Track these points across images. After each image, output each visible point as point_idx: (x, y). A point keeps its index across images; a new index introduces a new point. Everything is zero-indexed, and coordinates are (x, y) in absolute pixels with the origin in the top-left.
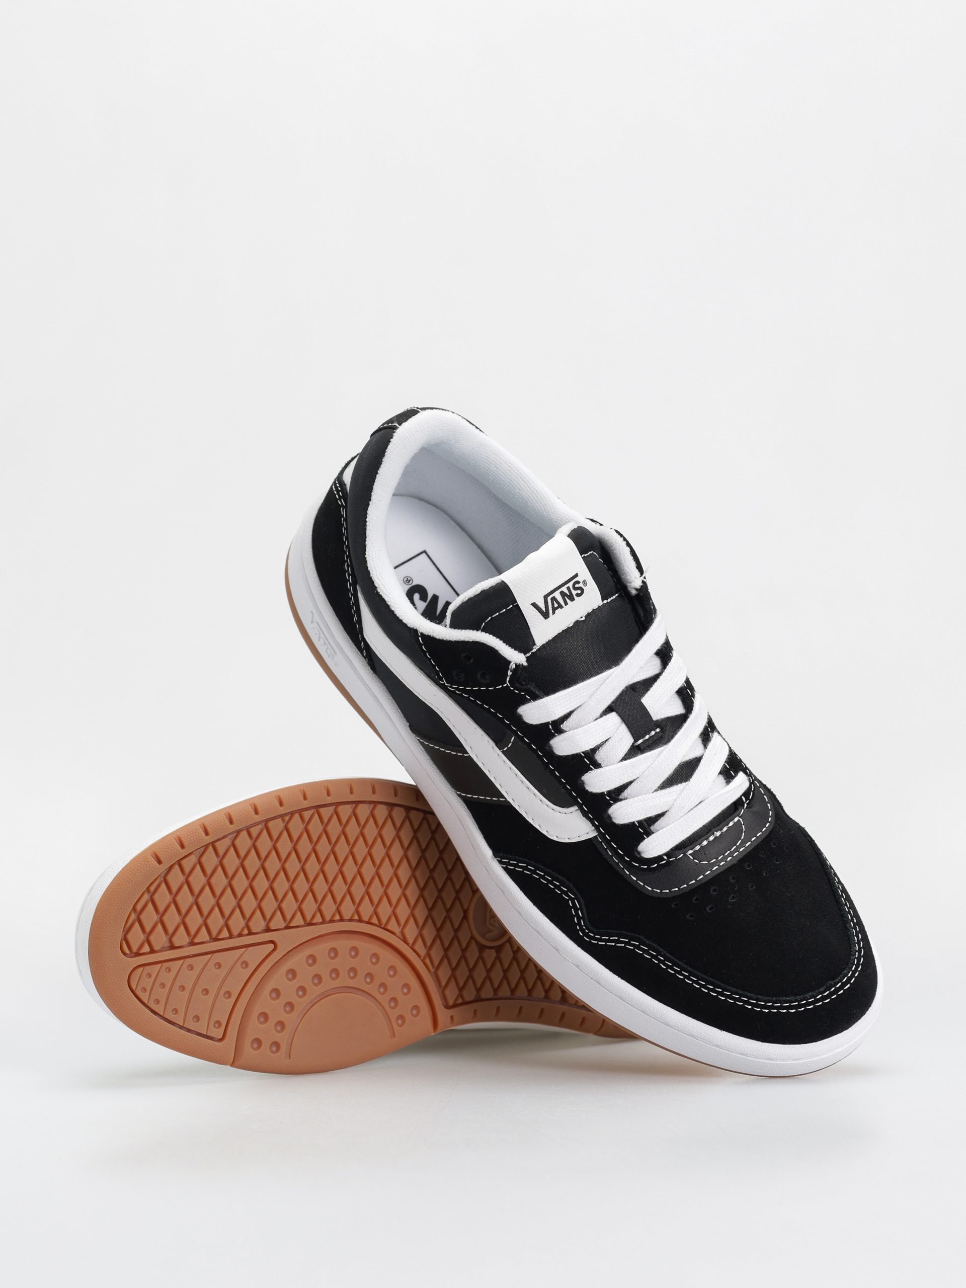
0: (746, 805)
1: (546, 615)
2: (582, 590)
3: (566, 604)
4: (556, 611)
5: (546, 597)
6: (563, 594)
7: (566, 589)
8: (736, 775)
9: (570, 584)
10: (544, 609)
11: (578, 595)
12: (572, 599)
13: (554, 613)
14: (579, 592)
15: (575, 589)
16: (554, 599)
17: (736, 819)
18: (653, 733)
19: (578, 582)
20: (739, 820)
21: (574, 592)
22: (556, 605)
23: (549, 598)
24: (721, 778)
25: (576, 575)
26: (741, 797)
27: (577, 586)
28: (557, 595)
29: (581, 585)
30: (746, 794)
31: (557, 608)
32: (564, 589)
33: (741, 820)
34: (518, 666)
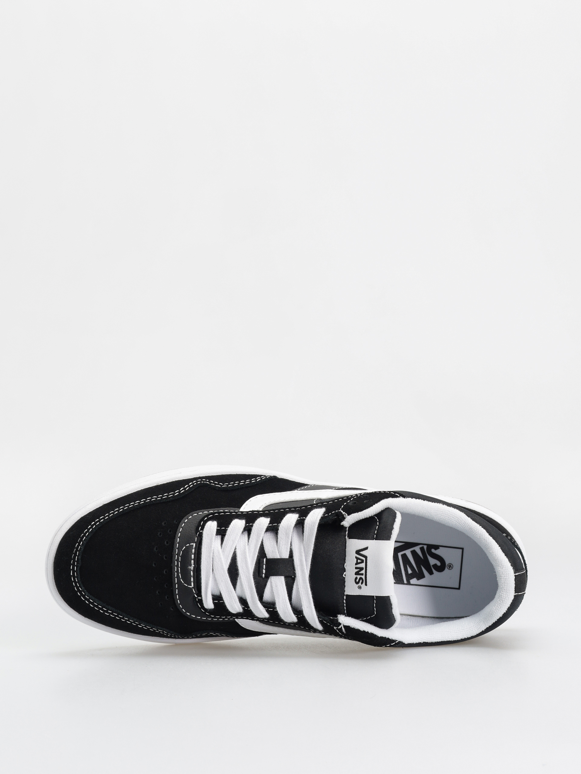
0: (196, 596)
1: (358, 552)
2: (357, 583)
3: (356, 568)
4: (356, 559)
5: (366, 557)
6: (361, 569)
7: (363, 573)
8: (214, 603)
9: (363, 577)
10: (361, 553)
11: (356, 578)
12: (357, 573)
13: (356, 557)
14: (357, 581)
15: (361, 578)
16: (362, 562)
17: (192, 584)
18: (264, 571)
19: (362, 583)
20: (191, 586)
21: (359, 577)
22: (359, 561)
23: (364, 559)
24: (218, 594)
25: (366, 585)
26: (202, 598)
27: (361, 581)
28: (363, 565)
29: (360, 584)
30: (201, 601)
31: (357, 561)
32: (363, 572)
33: (190, 587)
34: (344, 518)
